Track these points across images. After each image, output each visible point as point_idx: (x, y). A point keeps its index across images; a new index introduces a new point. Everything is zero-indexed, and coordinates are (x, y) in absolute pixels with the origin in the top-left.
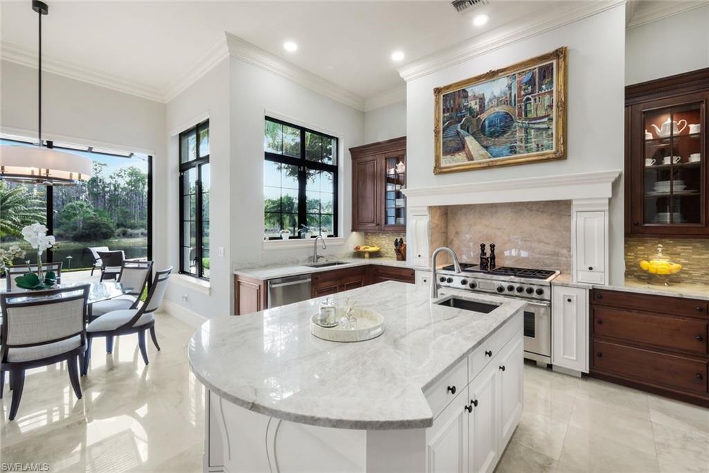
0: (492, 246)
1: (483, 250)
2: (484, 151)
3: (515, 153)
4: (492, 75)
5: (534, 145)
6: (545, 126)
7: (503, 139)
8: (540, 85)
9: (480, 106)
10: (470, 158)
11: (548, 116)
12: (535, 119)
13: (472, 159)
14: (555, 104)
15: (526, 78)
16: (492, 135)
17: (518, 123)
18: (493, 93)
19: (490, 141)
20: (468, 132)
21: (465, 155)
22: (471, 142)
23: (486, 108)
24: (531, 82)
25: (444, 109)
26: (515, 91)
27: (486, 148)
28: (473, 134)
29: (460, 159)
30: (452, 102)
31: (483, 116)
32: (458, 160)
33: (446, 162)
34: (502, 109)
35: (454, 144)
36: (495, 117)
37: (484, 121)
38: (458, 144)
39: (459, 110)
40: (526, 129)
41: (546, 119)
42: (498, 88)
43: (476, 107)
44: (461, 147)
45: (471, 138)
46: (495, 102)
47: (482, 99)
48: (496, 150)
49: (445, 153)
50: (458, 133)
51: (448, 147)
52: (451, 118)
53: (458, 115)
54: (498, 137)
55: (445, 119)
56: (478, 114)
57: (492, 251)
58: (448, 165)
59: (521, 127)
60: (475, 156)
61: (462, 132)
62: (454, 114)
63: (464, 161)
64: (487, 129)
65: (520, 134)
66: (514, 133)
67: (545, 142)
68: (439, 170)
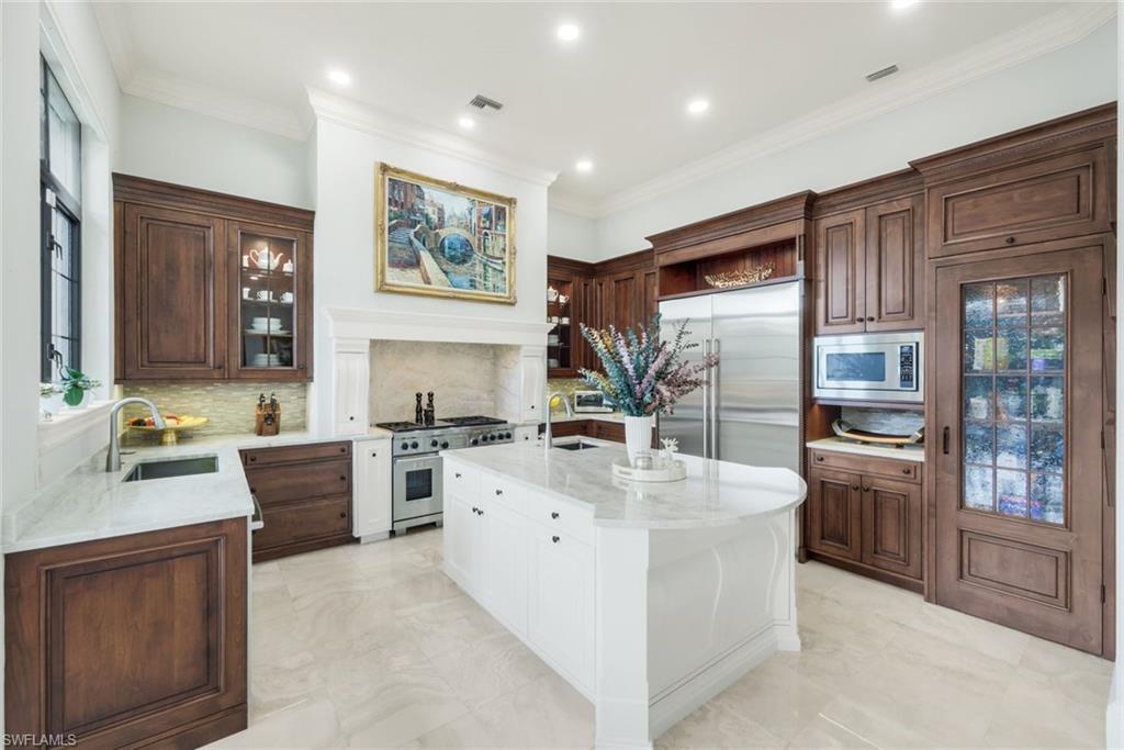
0: (431, 395)
1: (419, 402)
2: (443, 276)
3: (475, 288)
4: (455, 188)
5: (490, 285)
6: (499, 268)
7: (463, 268)
8: (497, 225)
9: (439, 219)
10: (427, 281)
11: (501, 259)
12: (491, 257)
13: (429, 283)
14: (507, 249)
15: (485, 210)
16: (452, 259)
17: (478, 256)
18: (452, 209)
19: (450, 267)
20: (424, 245)
21: (420, 275)
23: (446, 224)
24: (488, 216)
25: (390, 199)
26: (474, 220)
27: (446, 273)
28: (430, 251)
30: (402, 193)
31: (443, 233)
32: (411, 279)
33: (394, 277)
34: (464, 234)
35: (405, 255)
36: (457, 239)
37: (443, 240)
38: (410, 257)
39: (412, 209)
40: (485, 265)
41: (500, 262)
42: (457, 206)
43: (434, 218)
44: (415, 263)
45: (428, 254)
46: (455, 223)
47: (441, 211)
48: (457, 279)
49: (393, 264)
50: (411, 242)
51: (395, 256)
52: (401, 216)
53: (412, 217)
54: (458, 264)
55: (392, 215)
56: (436, 228)
57: (431, 401)
58: (396, 282)
59: (481, 262)
60: (432, 280)
61: (417, 243)
62: (404, 212)
63: (418, 282)
64: (447, 250)
65: (479, 269)
66: (473, 265)
67: (499, 284)
68: (382, 286)
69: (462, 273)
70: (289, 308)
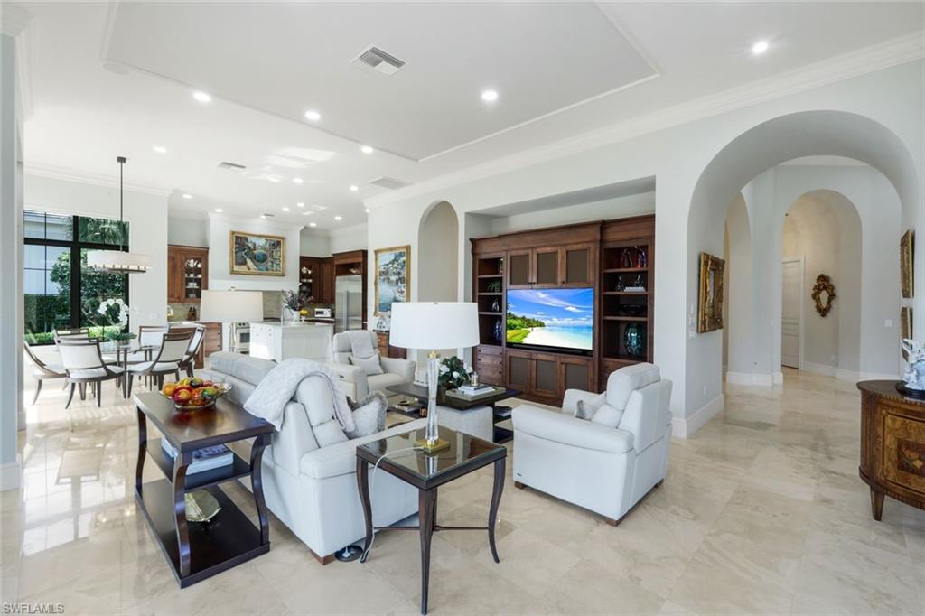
3: (267, 270)
4: (260, 236)
5: (274, 269)
6: (278, 263)
7: (263, 264)
8: (277, 247)
9: (254, 247)
10: (249, 269)
11: (279, 259)
12: (275, 259)
14: (281, 256)
16: (259, 261)
17: (269, 259)
18: (259, 244)
19: (258, 264)
20: (248, 257)
21: (246, 267)
22: (249, 261)
23: (257, 249)
24: (274, 244)
25: (235, 243)
26: (268, 247)
27: (256, 266)
28: (250, 259)
29: (243, 268)
30: (240, 240)
31: (255, 252)
33: (236, 268)
34: (263, 252)
35: (240, 261)
36: (260, 254)
37: (255, 254)
38: (243, 261)
39: (243, 245)
40: (272, 262)
41: (279, 261)
42: (261, 242)
43: (252, 247)
44: (244, 263)
46: (260, 248)
47: (255, 244)
48: (261, 268)
49: (236, 264)
50: (243, 256)
51: (237, 261)
52: (239, 248)
53: (243, 248)
54: (261, 262)
55: (236, 248)
56: (253, 251)
58: (238, 270)
59: (270, 261)
60: (252, 269)
61: (245, 256)
62: (241, 246)
63: (246, 270)
64: (257, 258)
65: (270, 264)
66: (267, 262)
67: (278, 269)
68: (233, 272)
69: (262, 266)
70: (200, 279)
